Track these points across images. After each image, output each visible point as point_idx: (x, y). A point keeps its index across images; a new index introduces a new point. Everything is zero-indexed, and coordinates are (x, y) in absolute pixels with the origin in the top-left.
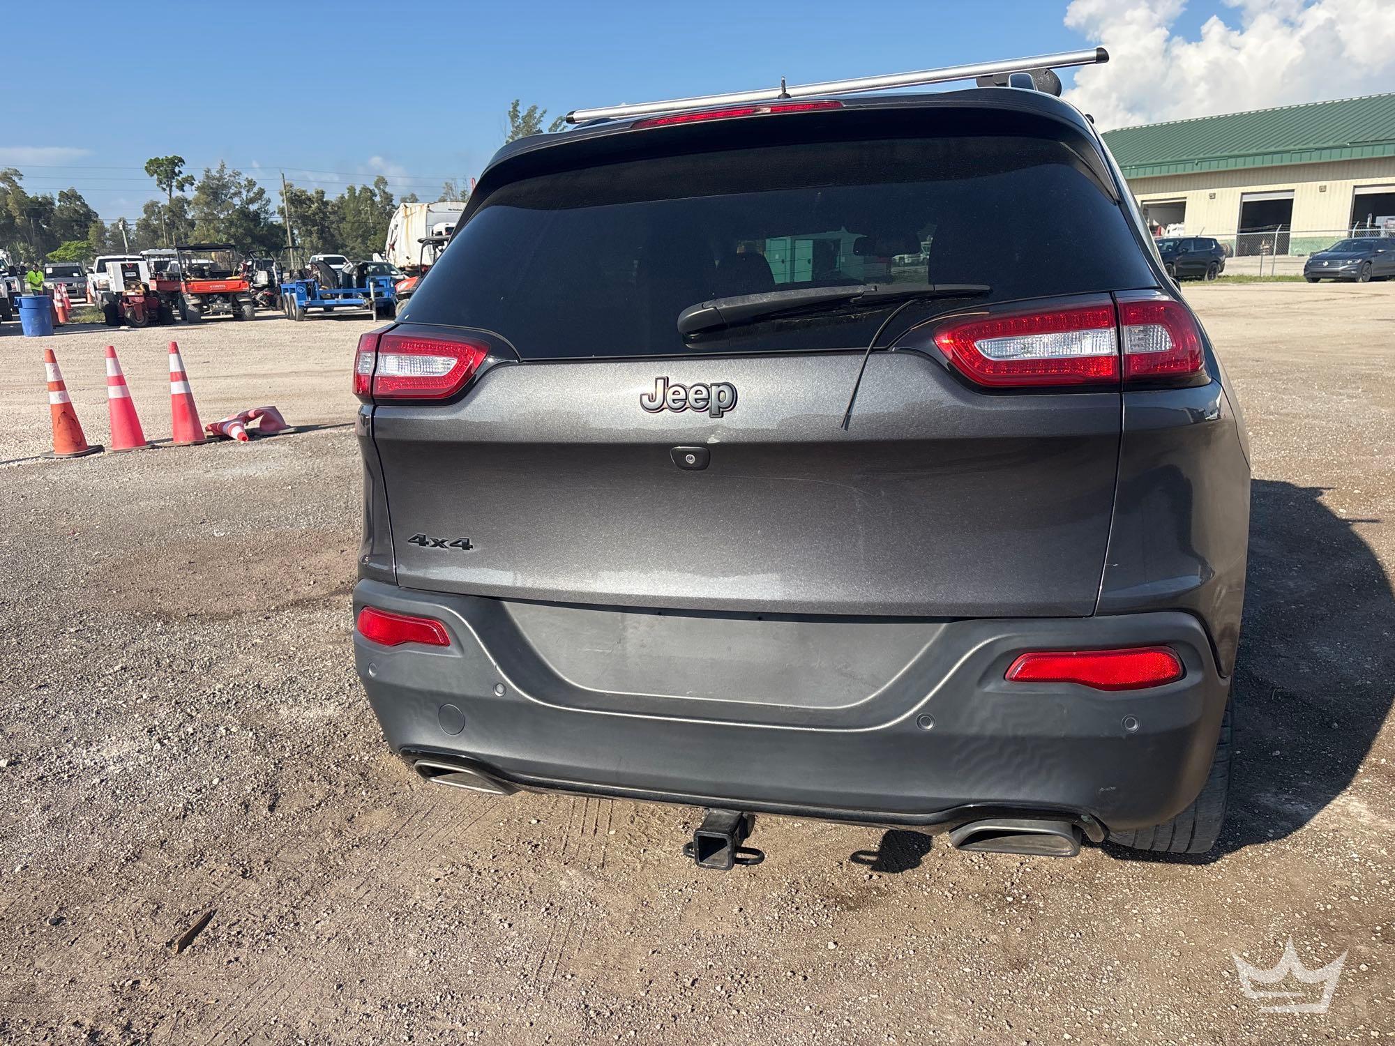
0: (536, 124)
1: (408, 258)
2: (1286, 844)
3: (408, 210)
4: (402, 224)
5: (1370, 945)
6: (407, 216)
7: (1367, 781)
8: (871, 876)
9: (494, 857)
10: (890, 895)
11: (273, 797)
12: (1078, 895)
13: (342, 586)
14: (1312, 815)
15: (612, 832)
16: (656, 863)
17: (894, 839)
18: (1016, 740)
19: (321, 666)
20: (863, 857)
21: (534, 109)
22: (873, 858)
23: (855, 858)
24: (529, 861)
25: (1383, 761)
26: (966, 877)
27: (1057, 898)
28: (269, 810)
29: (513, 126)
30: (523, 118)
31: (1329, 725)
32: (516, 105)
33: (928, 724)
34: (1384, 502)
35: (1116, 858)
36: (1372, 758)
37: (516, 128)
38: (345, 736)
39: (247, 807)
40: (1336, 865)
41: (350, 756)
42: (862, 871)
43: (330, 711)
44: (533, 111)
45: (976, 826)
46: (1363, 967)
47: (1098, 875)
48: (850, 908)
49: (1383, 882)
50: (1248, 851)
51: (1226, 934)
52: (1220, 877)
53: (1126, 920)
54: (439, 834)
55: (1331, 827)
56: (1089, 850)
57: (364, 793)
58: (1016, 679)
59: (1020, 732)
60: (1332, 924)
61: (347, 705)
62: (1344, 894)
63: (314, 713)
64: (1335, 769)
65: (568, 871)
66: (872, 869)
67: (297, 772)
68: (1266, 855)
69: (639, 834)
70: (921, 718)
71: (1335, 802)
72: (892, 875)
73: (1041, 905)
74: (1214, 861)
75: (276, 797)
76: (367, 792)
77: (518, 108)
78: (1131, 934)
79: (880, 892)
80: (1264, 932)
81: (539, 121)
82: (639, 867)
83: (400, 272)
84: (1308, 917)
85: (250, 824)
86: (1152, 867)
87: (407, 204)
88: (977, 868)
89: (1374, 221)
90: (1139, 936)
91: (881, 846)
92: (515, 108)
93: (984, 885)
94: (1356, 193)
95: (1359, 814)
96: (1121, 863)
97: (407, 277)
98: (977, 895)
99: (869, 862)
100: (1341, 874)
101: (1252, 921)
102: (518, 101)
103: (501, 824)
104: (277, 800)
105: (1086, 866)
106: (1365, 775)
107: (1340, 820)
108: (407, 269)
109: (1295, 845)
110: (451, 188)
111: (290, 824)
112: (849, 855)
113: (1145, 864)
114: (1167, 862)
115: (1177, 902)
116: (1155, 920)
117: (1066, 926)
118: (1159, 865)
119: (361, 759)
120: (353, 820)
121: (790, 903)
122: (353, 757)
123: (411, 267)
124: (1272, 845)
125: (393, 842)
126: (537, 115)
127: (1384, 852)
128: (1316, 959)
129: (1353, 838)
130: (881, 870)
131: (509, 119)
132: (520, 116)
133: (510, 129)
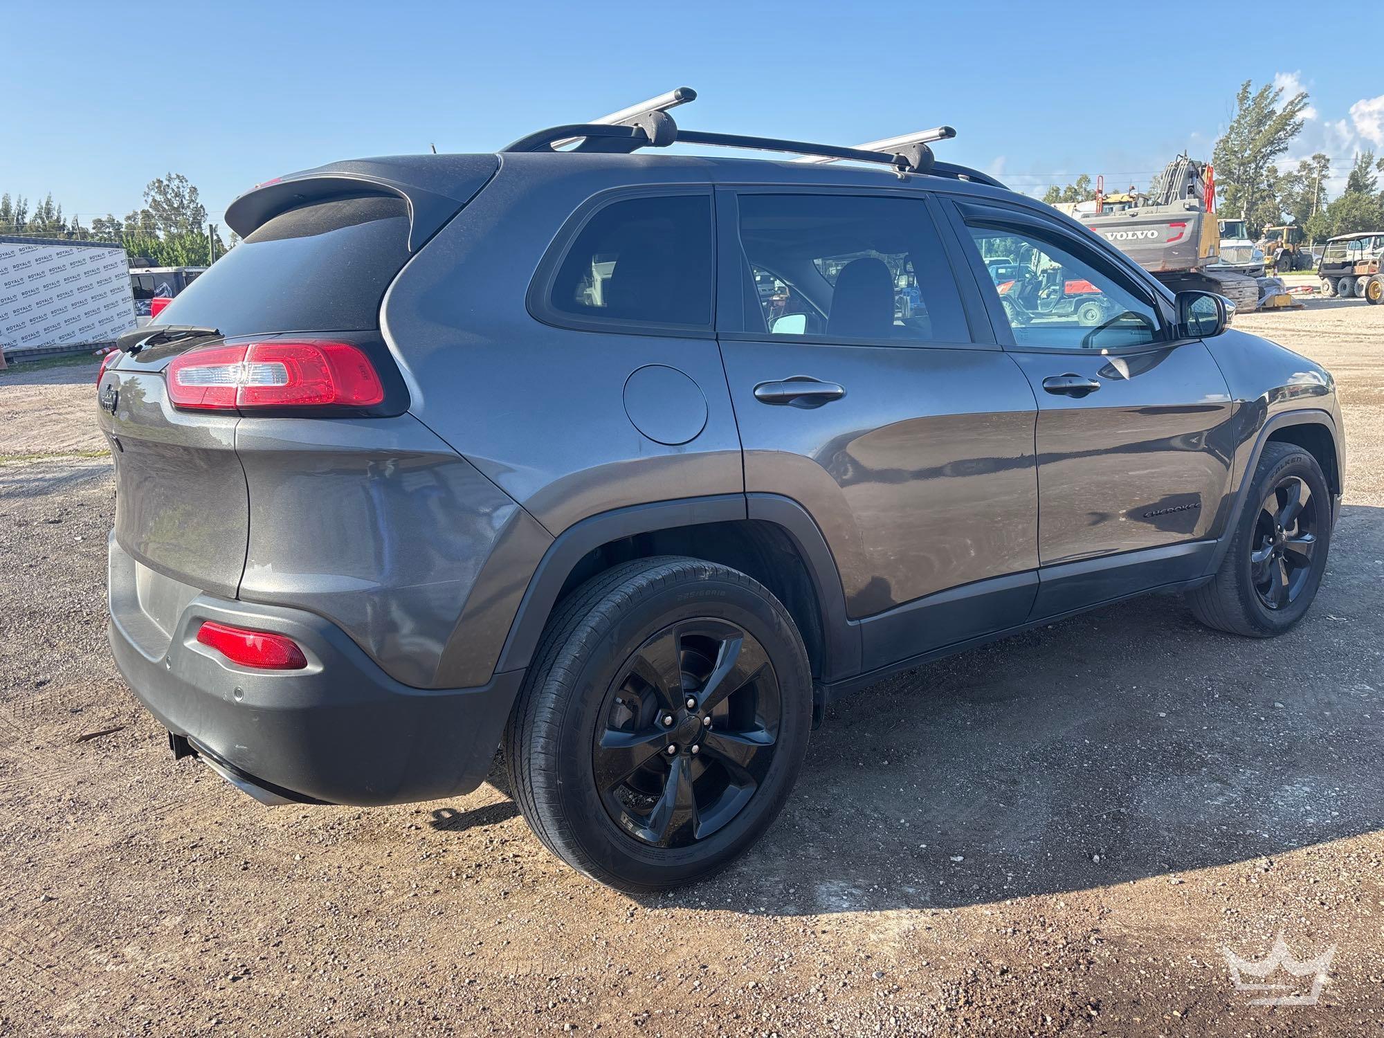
0: (1270, 104)
21: (1268, 88)
29: (1241, 109)
30: (1254, 100)
32: (1246, 87)
37: (1244, 111)
44: (1266, 90)
77: (1249, 89)
81: (1273, 100)
92: (1245, 90)
102: (1249, 82)
126: (1271, 95)
131: (1237, 102)
132: (1251, 98)
133: (1237, 112)
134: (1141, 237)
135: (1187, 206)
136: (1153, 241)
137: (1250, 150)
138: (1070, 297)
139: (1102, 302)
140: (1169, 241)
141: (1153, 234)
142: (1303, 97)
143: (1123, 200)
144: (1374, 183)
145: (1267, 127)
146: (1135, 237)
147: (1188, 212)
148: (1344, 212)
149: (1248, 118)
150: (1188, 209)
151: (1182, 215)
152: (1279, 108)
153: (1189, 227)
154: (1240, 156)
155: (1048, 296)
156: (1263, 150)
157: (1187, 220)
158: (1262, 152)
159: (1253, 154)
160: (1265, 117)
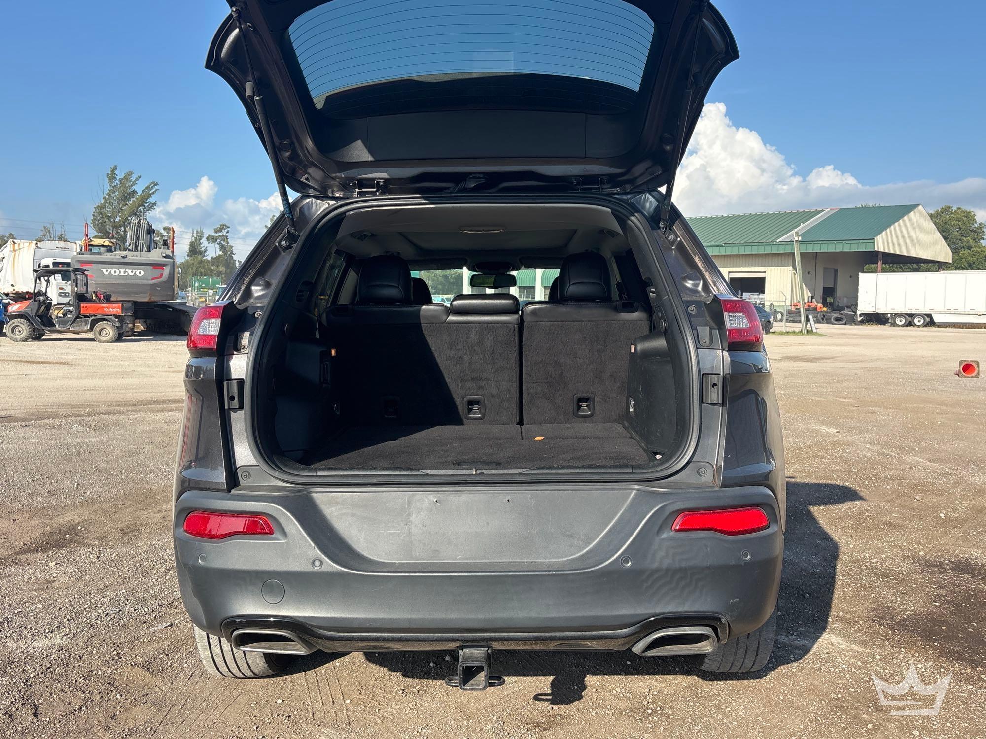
0: (132, 186)
1: (12, 285)
2: (803, 663)
3: (16, 246)
4: (9, 256)
5: (870, 714)
6: (15, 251)
7: (836, 625)
8: (552, 708)
9: (257, 728)
10: (570, 718)
11: (33, 707)
12: (691, 704)
13: (25, 547)
14: (812, 646)
15: (348, 701)
16: (392, 717)
17: (559, 684)
18: (681, 570)
19: (33, 608)
20: (542, 697)
21: (130, 174)
22: (550, 697)
23: (536, 698)
24: (288, 727)
25: (841, 614)
26: (617, 701)
27: (679, 707)
28: (34, 716)
29: (110, 186)
30: (120, 180)
31: (803, 596)
32: (114, 170)
33: (628, 563)
34: (794, 466)
35: (707, 680)
36: (834, 613)
37: (113, 187)
38: (81, 658)
39: (11, 716)
40: (835, 672)
41: (92, 671)
42: (546, 706)
43: (57, 640)
44: (129, 175)
45: (657, 634)
46: (870, 726)
47: (699, 692)
48: (545, 729)
49: (865, 679)
50: (782, 669)
51: (786, 716)
52: (772, 685)
53: (725, 715)
54: (200, 718)
55: (826, 651)
56: (689, 677)
57: (118, 696)
58: (679, 530)
59: (683, 564)
60: (844, 705)
61: (72, 635)
62: (846, 687)
63: (41, 644)
64: (816, 620)
65: (323, 730)
66: (551, 704)
67: (47, 687)
68: (794, 670)
69: (369, 700)
70: (624, 558)
71: (822, 637)
72: (566, 706)
73: (670, 712)
74: (765, 676)
75: (36, 707)
76: (121, 696)
77: (116, 172)
78: (731, 723)
79: (563, 717)
80: (808, 713)
81: (134, 184)
82: (379, 721)
83: (5, 297)
84: (829, 703)
85: (19, 728)
86: (730, 684)
87: (15, 241)
88: (622, 695)
89: (742, 295)
90: (736, 723)
91: (552, 689)
92: (113, 171)
93: (630, 705)
94: (730, 277)
95: (838, 643)
96: (710, 683)
97: (11, 302)
98: (627, 711)
99: (547, 700)
100: (839, 677)
101: (798, 708)
102: (116, 166)
103: (253, 705)
104: (37, 709)
105: (690, 688)
106: (834, 622)
107: (829, 648)
108: (10, 295)
109: (808, 663)
110: (49, 231)
111: (58, 726)
112: (532, 696)
113: (725, 682)
114: (738, 680)
115: (752, 702)
116: (742, 713)
117: (690, 723)
118: (734, 682)
119: (104, 673)
120: (115, 718)
121: (502, 730)
122: (95, 672)
123: (15, 294)
124: (795, 664)
125: (161, 728)
126: (133, 179)
127: (859, 663)
128: (842, 725)
129: (839, 656)
130: (558, 704)
131: (107, 180)
132: (118, 179)
133: (107, 188)
134: (131, 274)
135: (164, 255)
136: (141, 278)
137: (120, 217)
138: (86, 317)
139: (114, 322)
140: (153, 279)
141: (140, 273)
142: (155, 185)
143: (104, 244)
144: (206, 251)
145: (131, 202)
146: (126, 274)
147: (164, 259)
148: (194, 269)
149: (117, 193)
150: (164, 257)
151: (158, 261)
152: (139, 188)
153: (167, 271)
154: (112, 220)
155: (65, 315)
156: (129, 218)
157: (165, 265)
158: (128, 220)
159: (122, 220)
160: (129, 194)
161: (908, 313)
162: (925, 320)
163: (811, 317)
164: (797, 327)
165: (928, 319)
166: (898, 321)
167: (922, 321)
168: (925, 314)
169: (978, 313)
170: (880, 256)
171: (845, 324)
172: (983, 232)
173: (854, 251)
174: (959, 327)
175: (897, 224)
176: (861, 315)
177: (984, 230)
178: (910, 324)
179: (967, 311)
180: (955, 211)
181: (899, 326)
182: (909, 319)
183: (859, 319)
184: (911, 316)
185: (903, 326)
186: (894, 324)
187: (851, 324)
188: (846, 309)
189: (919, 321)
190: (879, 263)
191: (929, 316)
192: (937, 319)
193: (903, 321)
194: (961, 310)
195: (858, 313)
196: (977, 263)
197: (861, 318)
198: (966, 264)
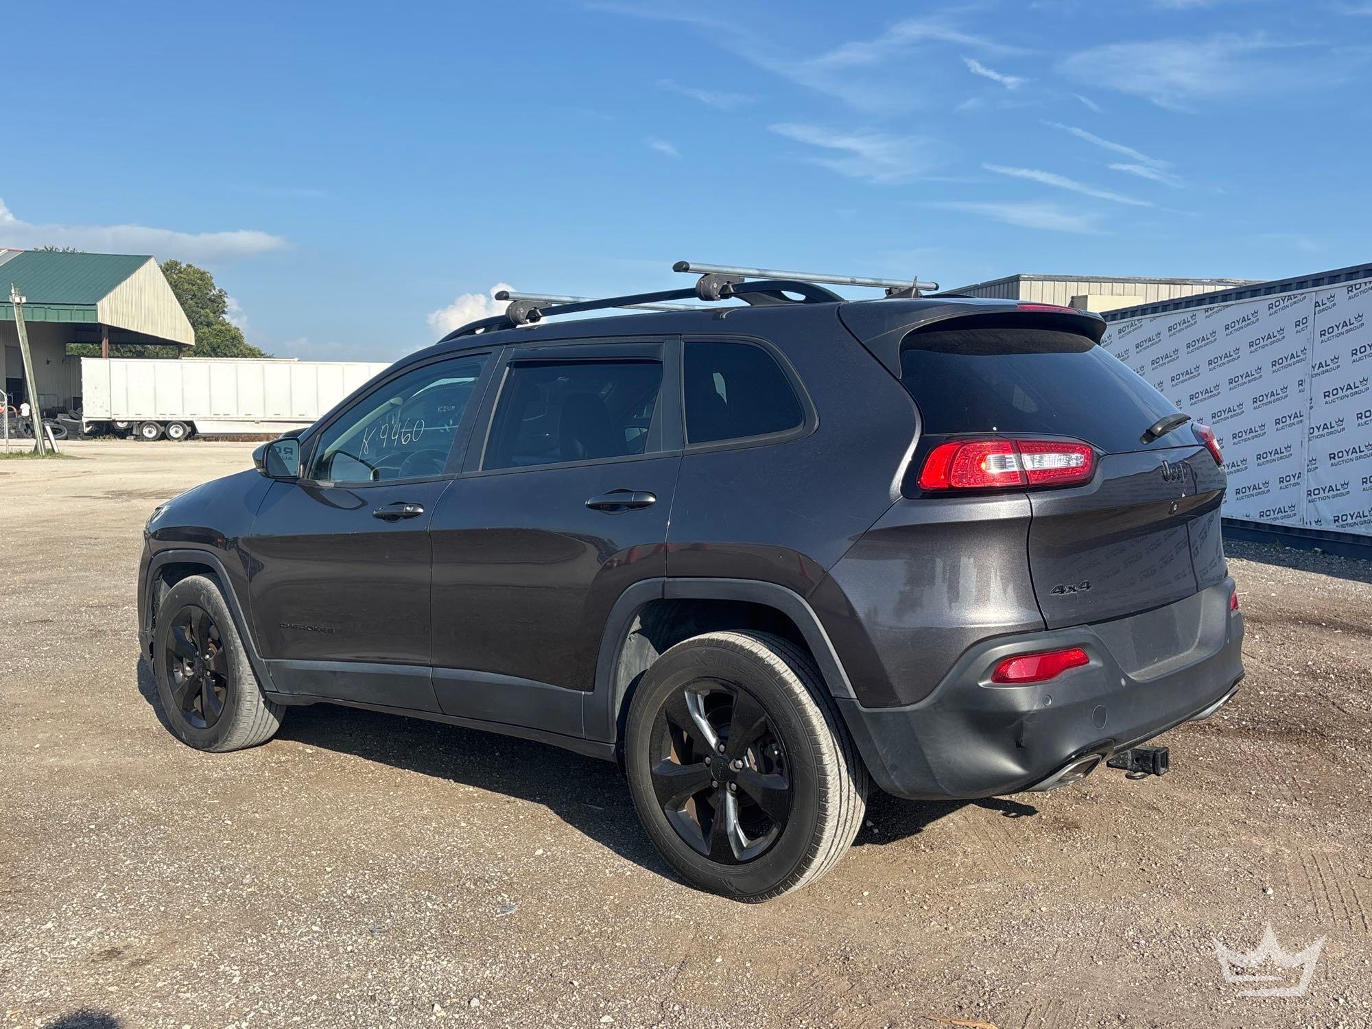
161: (161, 419)
162: (185, 430)
163: (48, 429)
164: (27, 444)
165: (189, 429)
166: (146, 432)
167: (181, 432)
168: (185, 422)
169: (256, 420)
170: (105, 332)
171: (66, 439)
172: (224, 302)
173: (64, 321)
174: (233, 440)
175: (125, 283)
176: (88, 424)
177: (226, 300)
178: (164, 436)
179: (242, 416)
180: (185, 270)
181: (148, 439)
182: (162, 429)
183: (86, 430)
184: (166, 423)
185: (154, 439)
186: (140, 437)
187: (75, 439)
188: (59, 415)
189: (177, 432)
190: (104, 343)
191: (191, 424)
192: (202, 428)
193: (154, 433)
194: (234, 415)
195: (85, 420)
196: (222, 348)
197: (88, 429)
198: (208, 348)
